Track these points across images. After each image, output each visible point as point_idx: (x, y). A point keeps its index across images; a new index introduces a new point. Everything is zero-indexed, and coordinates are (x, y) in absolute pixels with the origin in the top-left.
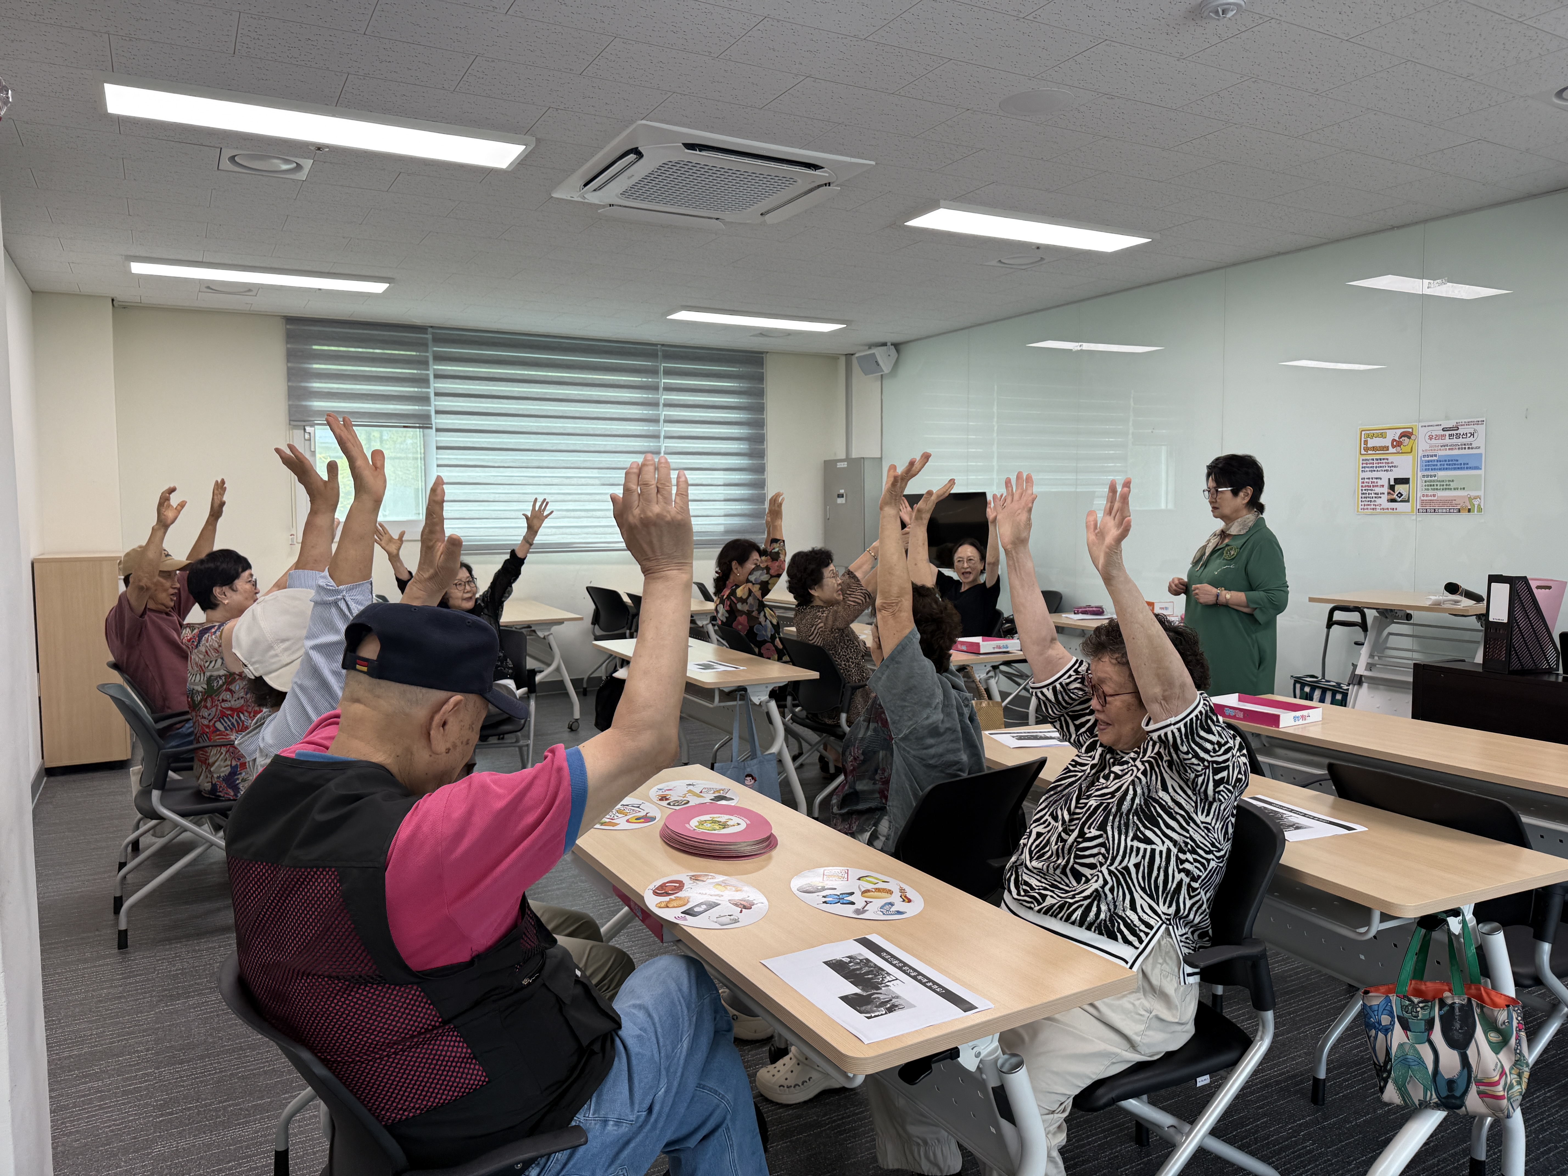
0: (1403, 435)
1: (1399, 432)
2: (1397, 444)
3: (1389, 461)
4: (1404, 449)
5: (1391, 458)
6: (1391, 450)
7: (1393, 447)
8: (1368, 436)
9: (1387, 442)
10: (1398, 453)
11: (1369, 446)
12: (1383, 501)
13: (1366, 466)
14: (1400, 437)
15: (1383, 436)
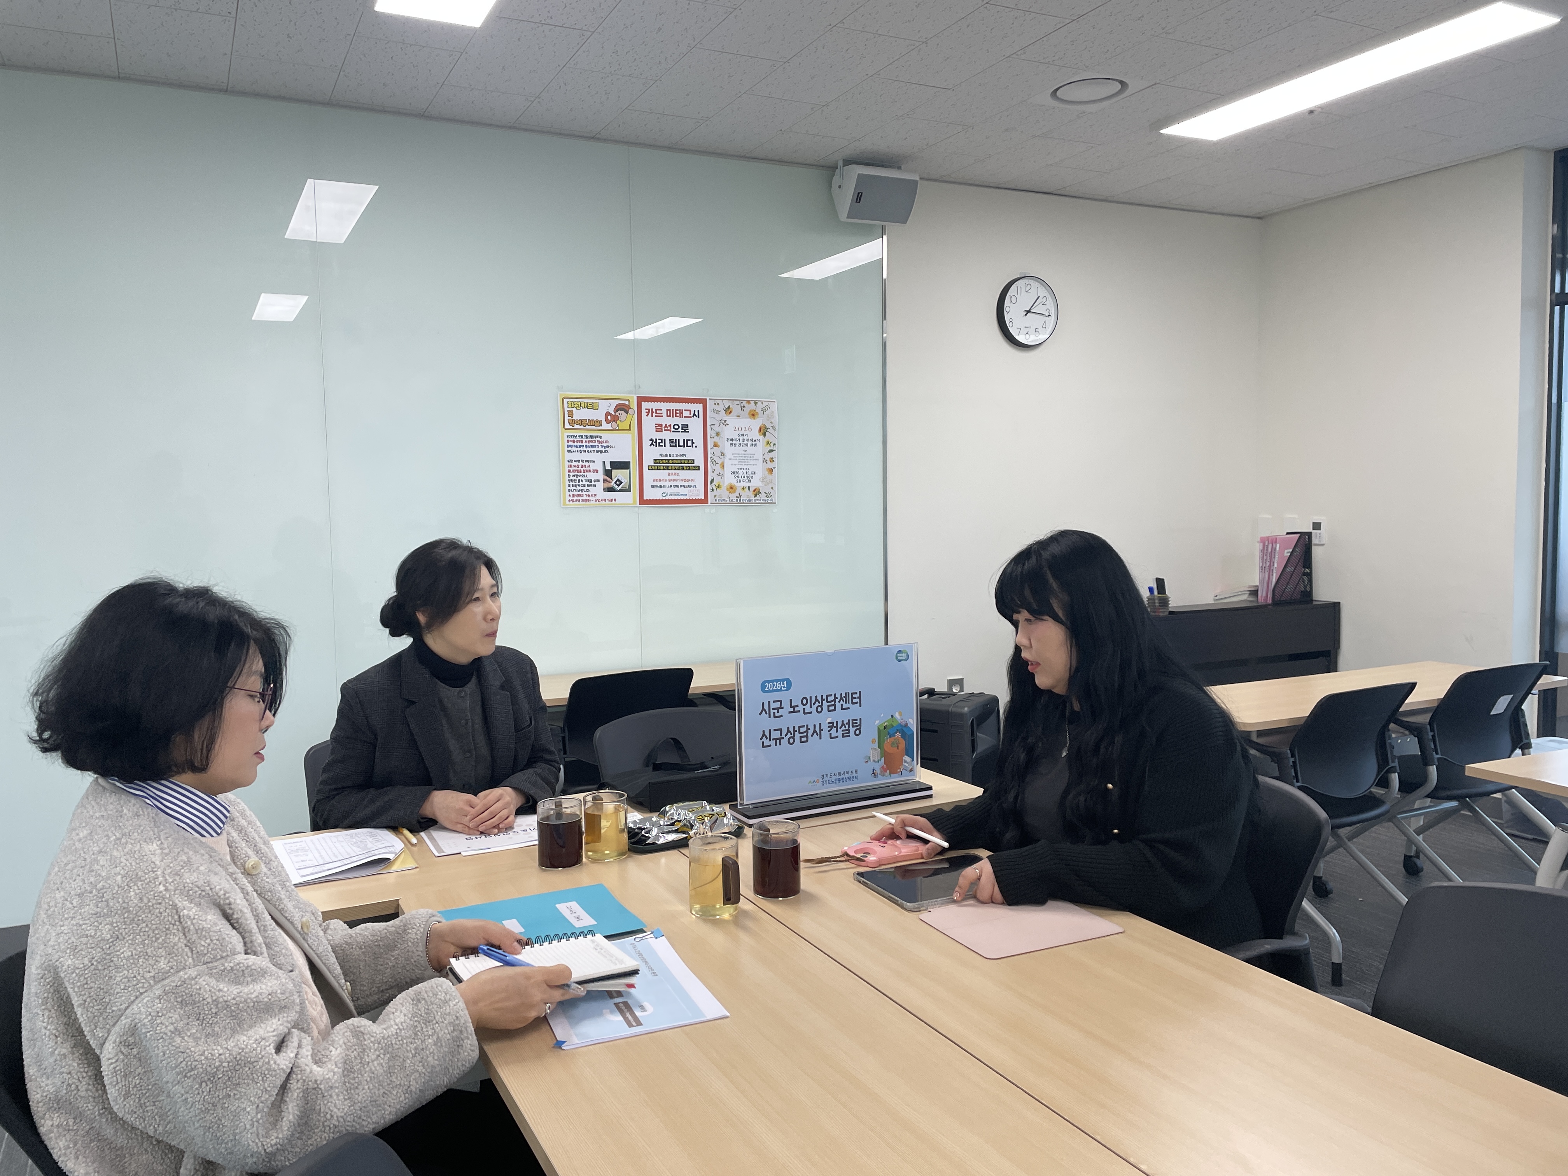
0: (619, 408)
1: (615, 403)
2: (612, 418)
3: (603, 439)
4: (622, 426)
5: (605, 436)
6: (605, 426)
7: (608, 422)
8: (573, 405)
9: (600, 415)
10: (614, 430)
11: (575, 418)
12: (598, 490)
13: (573, 444)
14: (616, 411)
15: (593, 407)
